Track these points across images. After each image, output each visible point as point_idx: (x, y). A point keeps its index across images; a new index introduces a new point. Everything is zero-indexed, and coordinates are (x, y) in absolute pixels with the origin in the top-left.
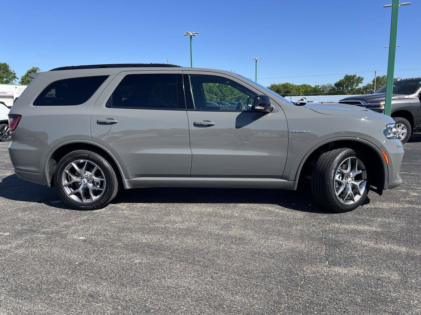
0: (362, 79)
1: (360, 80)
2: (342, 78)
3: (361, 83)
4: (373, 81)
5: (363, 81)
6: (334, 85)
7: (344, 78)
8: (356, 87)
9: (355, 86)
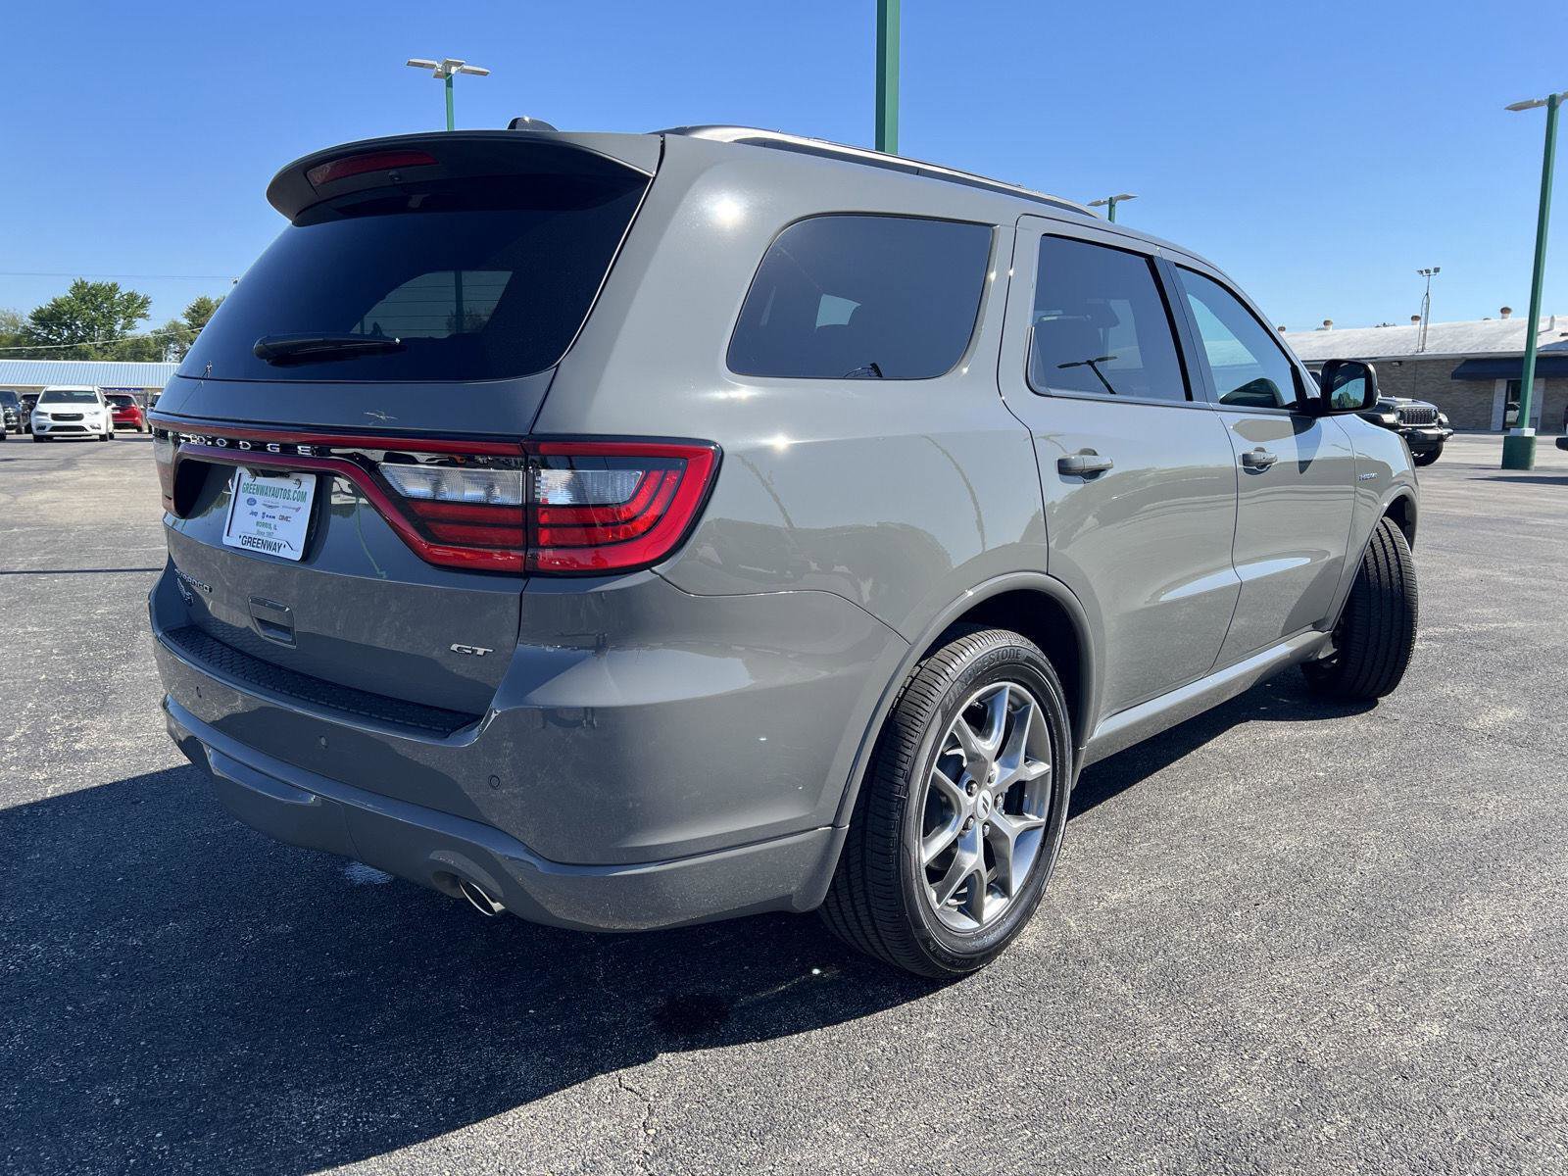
0: (145, 303)
1: (135, 306)
2: (63, 291)
3: (144, 316)
4: (189, 313)
5: (150, 310)
6: (32, 318)
7: (70, 295)
8: (129, 333)
9: (123, 328)
